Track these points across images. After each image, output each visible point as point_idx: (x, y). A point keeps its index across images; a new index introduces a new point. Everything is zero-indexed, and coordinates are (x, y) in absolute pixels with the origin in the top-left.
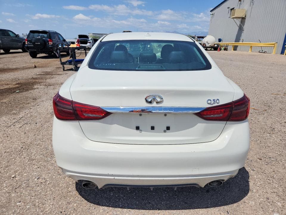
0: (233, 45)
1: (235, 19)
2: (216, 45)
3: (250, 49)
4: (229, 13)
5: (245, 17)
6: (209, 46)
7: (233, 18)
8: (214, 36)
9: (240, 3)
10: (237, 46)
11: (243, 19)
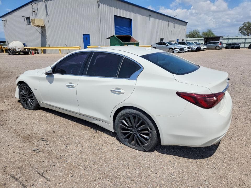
0: (41, 49)
1: (36, 27)
2: (27, 50)
3: (60, 52)
4: (24, 21)
5: (45, 26)
6: (19, 51)
7: (34, 26)
8: (21, 42)
9: (35, 14)
10: (45, 50)
11: (43, 28)
